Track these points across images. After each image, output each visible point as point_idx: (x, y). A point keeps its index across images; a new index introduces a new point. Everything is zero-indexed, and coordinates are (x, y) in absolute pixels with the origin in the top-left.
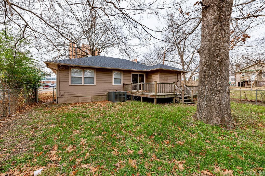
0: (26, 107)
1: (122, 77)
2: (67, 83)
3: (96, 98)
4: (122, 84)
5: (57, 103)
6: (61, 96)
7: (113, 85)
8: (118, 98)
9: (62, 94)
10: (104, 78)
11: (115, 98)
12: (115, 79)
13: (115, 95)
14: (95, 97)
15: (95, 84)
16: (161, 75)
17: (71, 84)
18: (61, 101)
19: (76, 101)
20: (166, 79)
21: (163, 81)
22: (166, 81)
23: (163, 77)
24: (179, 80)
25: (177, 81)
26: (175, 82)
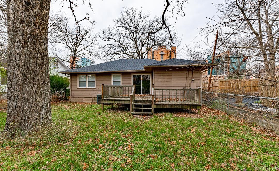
6: (72, 96)
10: (104, 81)
11: (98, 100)
12: (114, 82)
13: (98, 98)
17: (78, 87)
18: (72, 100)
21: (161, 82)
22: (166, 82)
23: (162, 77)
24: (193, 79)
25: (190, 81)
26: (187, 83)
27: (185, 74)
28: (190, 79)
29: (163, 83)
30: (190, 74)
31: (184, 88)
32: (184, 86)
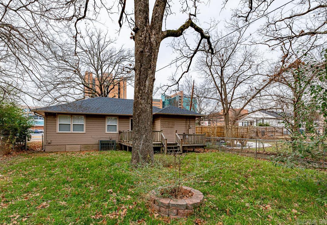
0: (14, 153)
1: (118, 124)
2: (54, 130)
3: (85, 148)
4: (117, 132)
5: (44, 151)
6: (48, 144)
7: (107, 132)
8: (105, 148)
9: (49, 142)
10: (95, 124)
12: (109, 126)
14: (84, 146)
15: (84, 132)
16: (162, 121)
17: (58, 131)
18: (48, 148)
19: (64, 150)
20: (170, 125)
21: (167, 127)
22: (171, 128)
23: (167, 123)
24: (191, 126)
25: (188, 127)
26: (186, 129)
27: (185, 121)
28: (188, 125)
29: (168, 129)
30: (188, 122)
31: (184, 133)
32: (184, 132)
